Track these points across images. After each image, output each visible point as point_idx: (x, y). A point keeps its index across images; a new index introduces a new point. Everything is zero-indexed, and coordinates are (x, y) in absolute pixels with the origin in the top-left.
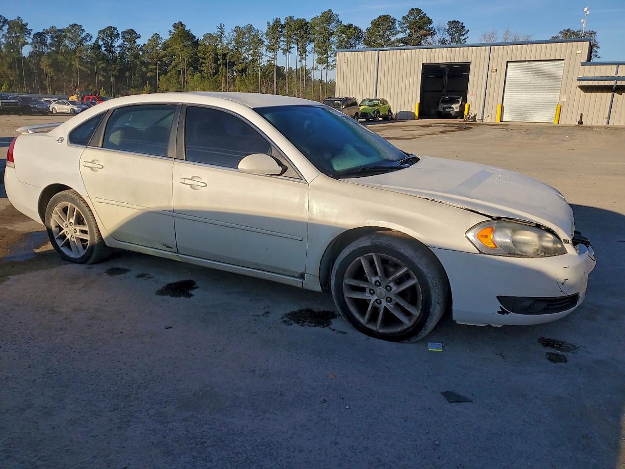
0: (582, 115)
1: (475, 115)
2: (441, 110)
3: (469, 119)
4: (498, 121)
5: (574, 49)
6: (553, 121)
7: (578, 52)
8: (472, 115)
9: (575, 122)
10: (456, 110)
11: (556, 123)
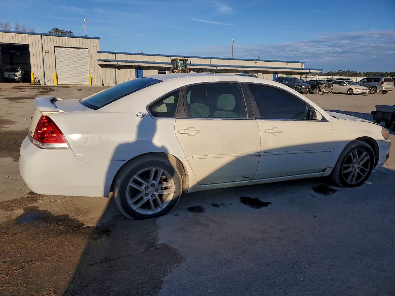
0: (103, 81)
1: (39, 80)
2: (7, 76)
3: (36, 83)
4: (56, 84)
5: (92, 43)
6: (89, 84)
7: (94, 45)
8: (38, 81)
9: (100, 84)
10: (18, 77)
11: (90, 85)
